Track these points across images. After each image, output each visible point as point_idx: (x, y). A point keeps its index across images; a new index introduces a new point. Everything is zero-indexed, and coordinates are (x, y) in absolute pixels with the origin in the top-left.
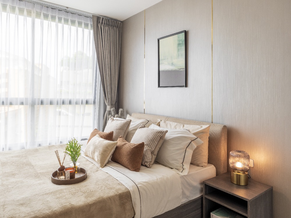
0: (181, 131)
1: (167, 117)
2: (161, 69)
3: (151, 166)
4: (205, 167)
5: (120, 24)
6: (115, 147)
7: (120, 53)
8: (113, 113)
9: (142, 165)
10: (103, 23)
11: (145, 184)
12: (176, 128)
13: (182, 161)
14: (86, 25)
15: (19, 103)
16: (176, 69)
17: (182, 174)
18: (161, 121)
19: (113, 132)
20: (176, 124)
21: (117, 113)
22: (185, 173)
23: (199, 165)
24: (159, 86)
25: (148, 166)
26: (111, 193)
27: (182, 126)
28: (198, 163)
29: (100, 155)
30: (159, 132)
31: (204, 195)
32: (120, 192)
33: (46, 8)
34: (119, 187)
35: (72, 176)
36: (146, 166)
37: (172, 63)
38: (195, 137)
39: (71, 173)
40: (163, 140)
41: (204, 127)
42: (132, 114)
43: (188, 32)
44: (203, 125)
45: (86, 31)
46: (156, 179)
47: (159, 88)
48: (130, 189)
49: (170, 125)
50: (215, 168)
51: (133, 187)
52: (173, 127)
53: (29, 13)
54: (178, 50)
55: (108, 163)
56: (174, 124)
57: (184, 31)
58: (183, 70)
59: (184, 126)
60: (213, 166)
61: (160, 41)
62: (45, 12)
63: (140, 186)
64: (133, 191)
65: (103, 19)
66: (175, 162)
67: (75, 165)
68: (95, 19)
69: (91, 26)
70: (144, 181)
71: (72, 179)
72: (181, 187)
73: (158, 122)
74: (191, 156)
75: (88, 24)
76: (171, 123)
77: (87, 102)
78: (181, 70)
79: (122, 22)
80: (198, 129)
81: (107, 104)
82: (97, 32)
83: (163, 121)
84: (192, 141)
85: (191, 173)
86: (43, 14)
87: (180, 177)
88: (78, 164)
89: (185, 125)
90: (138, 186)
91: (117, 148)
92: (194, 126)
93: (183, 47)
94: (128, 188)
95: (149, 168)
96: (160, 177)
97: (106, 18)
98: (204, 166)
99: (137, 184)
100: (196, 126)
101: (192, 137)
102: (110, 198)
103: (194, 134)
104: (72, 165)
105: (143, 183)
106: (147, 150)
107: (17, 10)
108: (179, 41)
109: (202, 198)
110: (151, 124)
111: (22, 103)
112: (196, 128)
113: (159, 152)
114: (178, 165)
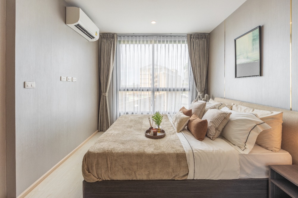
0: (247, 115)
1: (242, 101)
2: (237, 63)
3: (214, 139)
4: (275, 151)
5: (208, 36)
6: (188, 120)
7: (208, 55)
8: (201, 97)
9: (206, 136)
10: (195, 38)
11: (200, 151)
12: (245, 112)
13: (245, 141)
14: (183, 42)
15: (146, 90)
16: (251, 61)
17: (242, 152)
18: (234, 104)
19: (191, 110)
20: (246, 108)
21: (203, 97)
22: (246, 152)
23: (267, 148)
24: (236, 77)
25: (211, 138)
26: (171, 151)
27: (252, 110)
28: (267, 146)
29: (177, 124)
30: (224, 113)
31: (270, 179)
32: (178, 152)
33: (160, 37)
34: (179, 148)
35: (155, 134)
36: (210, 138)
37: (247, 57)
38: (262, 121)
39: (154, 132)
40: (227, 120)
41: (275, 113)
42: (215, 98)
43: (263, 26)
44: (275, 111)
45: (183, 45)
46: (212, 150)
47: (236, 79)
48: (187, 152)
49: (241, 108)
50: (290, 156)
51: (189, 151)
52: (243, 110)
53: (151, 42)
54: (253, 45)
55: (184, 130)
56: (244, 108)
57: (258, 27)
58: (258, 61)
59: (253, 110)
60: (288, 153)
61: (237, 40)
62: (159, 40)
63: (196, 152)
64: (189, 155)
65: (194, 35)
66: (237, 140)
67: (159, 127)
68: (189, 37)
69: (187, 41)
70: (201, 149)
71: (155, 136)
72: (239, 164)
73: (231, 105)
74: (256, 138)
75: (185, 40)
76: (242, 107)
77: (184, 90)
78: (256, 61)
79: (209, 34)
80: (268, 114)
81: (198, 91)
82: (190, 45)
83: (235, 105)
84: (257, 125)
85: (253, 154)
86: (158, 40)
87: (239, 154)
88: (160, 127)
89: (255, 110)
90: (194, 151)
91: (189, 121)
92: (264, 111)
93: (258, 42)
94: (185, 150)
95: (212, 140)
96: (216, 149)
97: (196, 34)
98: (273, 151)
99: (193, 149)
100: (266, 111)
101: (258, 122)
102: (169, 154)
103: (261, 119)
104: (157, 127)
105: (198, 150)
106: (211, 126)
107: (145, 42)
108: (253, 36)
109: (267, 180)
110: (224, 107)
111: (148, 90)
112: (266, 113)
113: (223, 129)
114: (241, 143)
